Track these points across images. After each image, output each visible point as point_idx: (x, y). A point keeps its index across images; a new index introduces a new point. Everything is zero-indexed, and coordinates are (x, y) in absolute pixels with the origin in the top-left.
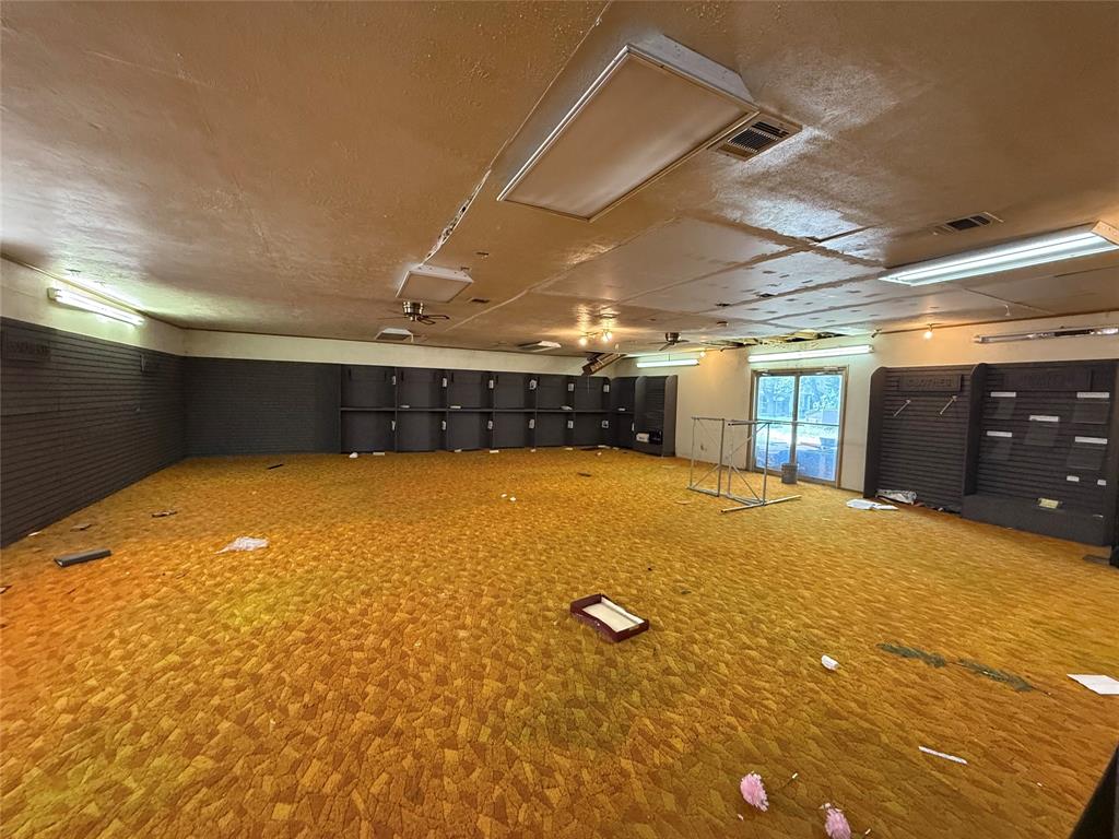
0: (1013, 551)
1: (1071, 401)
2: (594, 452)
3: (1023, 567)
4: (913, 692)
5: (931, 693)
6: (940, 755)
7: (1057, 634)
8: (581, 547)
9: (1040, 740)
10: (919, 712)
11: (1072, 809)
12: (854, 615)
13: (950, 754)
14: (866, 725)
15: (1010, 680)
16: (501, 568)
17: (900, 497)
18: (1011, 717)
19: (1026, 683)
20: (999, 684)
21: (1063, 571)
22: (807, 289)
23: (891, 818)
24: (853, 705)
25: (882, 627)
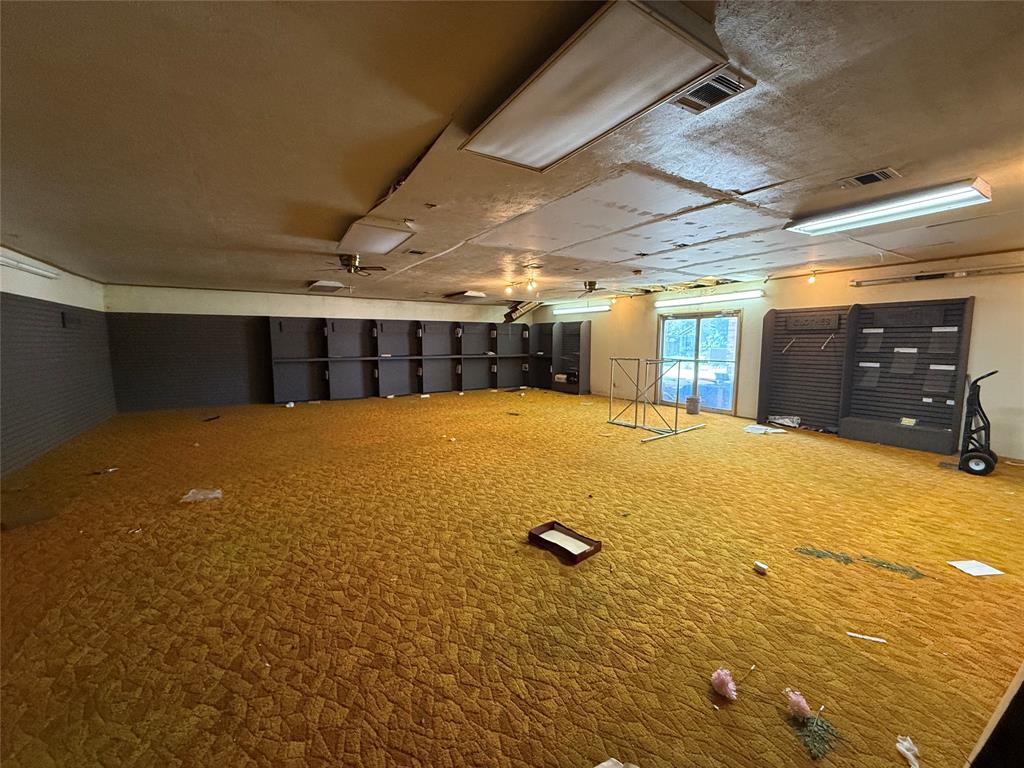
0: (885, 463)
1: (928, 335)
2: (518, 393)
3: (894, 475)
4: (832, 586)
5: (847, 587)
6: (865, 637)
7: (934, 529)
8: (524, 479)
9: (938, 617)
10: (840, 603)
11: (973, 671)
12: (772, 524)
13: (872, 636)
14: (800, 618)
15: (905, 571)
16: (456, 504)
17: (787, 421)
18: (912, 601)
19: (917, 572)
20: (897, 575)
21: (926, 477)
22: (719, 239)
23: (838, 694)
24: (787, 601)
25: (796, 533)
